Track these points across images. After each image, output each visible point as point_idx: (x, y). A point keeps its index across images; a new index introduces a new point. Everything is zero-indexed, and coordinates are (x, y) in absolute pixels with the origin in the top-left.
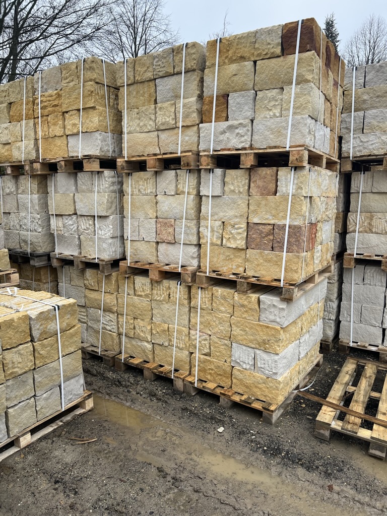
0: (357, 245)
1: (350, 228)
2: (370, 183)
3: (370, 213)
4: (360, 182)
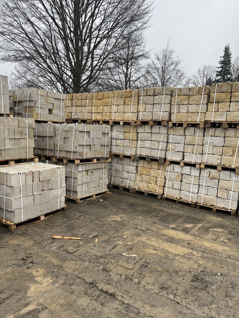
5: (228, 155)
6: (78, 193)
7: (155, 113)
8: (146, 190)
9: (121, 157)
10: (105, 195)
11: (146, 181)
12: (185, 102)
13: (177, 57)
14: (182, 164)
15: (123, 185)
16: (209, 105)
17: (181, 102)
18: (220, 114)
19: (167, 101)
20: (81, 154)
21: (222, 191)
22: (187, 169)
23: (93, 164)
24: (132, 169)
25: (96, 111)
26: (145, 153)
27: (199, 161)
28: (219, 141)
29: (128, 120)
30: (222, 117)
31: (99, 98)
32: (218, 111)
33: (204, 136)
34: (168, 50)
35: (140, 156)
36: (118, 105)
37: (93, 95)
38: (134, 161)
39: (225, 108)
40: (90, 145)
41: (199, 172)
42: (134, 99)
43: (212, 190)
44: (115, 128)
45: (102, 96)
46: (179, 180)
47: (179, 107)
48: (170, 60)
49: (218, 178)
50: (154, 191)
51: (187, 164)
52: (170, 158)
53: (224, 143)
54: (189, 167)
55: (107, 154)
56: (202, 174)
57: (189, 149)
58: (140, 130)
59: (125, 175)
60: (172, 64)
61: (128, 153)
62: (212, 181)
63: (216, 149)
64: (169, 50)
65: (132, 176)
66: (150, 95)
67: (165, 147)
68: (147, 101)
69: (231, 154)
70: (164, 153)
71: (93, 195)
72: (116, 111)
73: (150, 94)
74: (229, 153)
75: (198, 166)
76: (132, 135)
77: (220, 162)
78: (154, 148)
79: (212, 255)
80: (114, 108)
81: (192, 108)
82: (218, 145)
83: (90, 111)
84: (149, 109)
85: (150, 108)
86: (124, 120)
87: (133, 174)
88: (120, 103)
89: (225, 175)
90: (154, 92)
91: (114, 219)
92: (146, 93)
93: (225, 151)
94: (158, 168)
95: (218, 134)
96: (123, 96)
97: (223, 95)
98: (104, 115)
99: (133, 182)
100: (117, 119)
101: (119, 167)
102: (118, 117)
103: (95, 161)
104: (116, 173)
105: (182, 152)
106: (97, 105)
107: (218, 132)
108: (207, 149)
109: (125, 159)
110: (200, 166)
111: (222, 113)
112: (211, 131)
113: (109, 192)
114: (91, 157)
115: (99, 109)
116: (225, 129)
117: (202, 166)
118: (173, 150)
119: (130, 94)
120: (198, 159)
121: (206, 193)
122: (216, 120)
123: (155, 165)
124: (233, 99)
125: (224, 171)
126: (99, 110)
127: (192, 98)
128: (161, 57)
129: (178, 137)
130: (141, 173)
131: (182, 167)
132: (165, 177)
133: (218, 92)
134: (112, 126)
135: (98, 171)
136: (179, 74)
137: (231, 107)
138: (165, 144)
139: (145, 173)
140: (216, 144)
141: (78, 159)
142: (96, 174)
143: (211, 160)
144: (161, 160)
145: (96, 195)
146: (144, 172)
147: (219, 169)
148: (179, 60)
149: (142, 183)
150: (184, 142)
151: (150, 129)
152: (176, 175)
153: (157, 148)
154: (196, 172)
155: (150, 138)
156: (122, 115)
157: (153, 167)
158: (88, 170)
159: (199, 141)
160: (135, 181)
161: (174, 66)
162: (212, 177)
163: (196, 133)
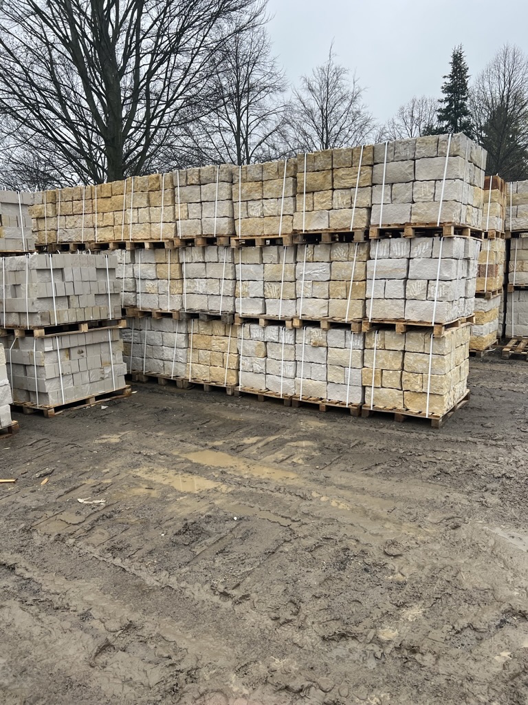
0: (515, 279)
1: (511, 269)
2: (521, 244)
3: (522, 261)
4: (516, 244)
5: (340, 297)
6: (50, 396)
7: (205, 221)
8: (208, 379)
9: (155, 315)
10: (119, 396)
11: (206, 362)
12: (256, 194)
13: (354, 83)
14: (262, 322)
15: (166, 373)
16: (297, 198)
17: (249, 196)
18: (317, 216)
19: (224, 194)
20: (46, 316)
21: (334, 369)
22: (272, 331)
23: (79, 336)
24: (178, 339)
25: (101, 224)
26: (197, 304)
27: (291, 314)
28: (321, 271)
29: (158, 238)
30: (322, 221)
31: (104, 196)
32: (313, 210)
33: (296, 263)
34: (332, 69)
35: (188, 312)
36: (138, 208)
37: (93, 190)
38: (180, 322)
39: (325, 202)
40: (68, 297)
41: (293, 335)
42: (165, 194)
43: (318, 369)
44: (139, 257)
45: (110, 190)
46: (262, 354)
47: (247, 207)
48: (337, 89)
49: (325, 344)
50: (220, 380)
51: (272, 322)
52: (241, 311)
53: (329, 275)
54: (276, 328)
55: (115, 312)
56: (299, 338)
57: (273, 290)
58: (184, 258)
59: (168, 353)
60: (343, 98)
61: (167, 308)
62: (317, 350)
63: (318, 287)
64: (333, 67)
65: (181, 354)
66: (192, 184)
67: (230, 290)
68: (189, 195)
69: (344, 294)
70: (232, 303)
71: (88, 399)
72: (136, 221)
73: (193, 182)
74: (340, 292)
75: (288, 323)
76: (170, 269)
77: (327, 312)
78: (212, 293)
79: (251, 489)
80: (131, 214)
81: (270, 206)
82: (321, 279)
83: (91, 225)
84: (195, 213)
85: (195, 211)
86: (151, 239)
87: (181, 350)
88: (141, 203)
89: (337, 337)
90: (200, 177)
91: (104, 441)
92: (185, 180)
93: (334, 291)
94: (224, 334)
95: (318, 256)
96: (145, 188)
97: (319, 177)
98: (117, 229)
99: (184, 366)
100: (140, 238)
101: (155, 337)
102: (140, 233)
103: (85, 328)
104: (151, 350)
105: (261, 298)
106: (101, 210)
107: (319, 252)
108: (303, 288)
109: (164, 319)
110: (292, 323)
111: (321, 213)
112: (307, 252)
113: (130, 389)
114: (73, 320)
115: (107, 218)
116: (329, 246)
117: (297, 323)
118: (245, 294)
119: (157, 185)
120: (289, 310)
121: (309, 376)
122: (312, 229)
123: (218, 329)
124: (336, 184)
125: (334, 330)
126: (107, 221)
127: (267, 186)
128: (316, 86)
129: (252, 268)
130: (195, 347)
131: (264, 328)
132: (238, 351)
133: (310, 170)
134: (133, 253)
135: (96, 348)
136: (359, 121)
137: (334, 200)
138: (231, 284)
139: (203, 346)
140: (317, 276)
141: (39, 328)
142: (93, 356)
143: (311, 309)
144: (225, 317)
145: (97, 398)
146: (201, 343)
147: (324, 327)
148: (357, 90)
149: (199, 367)
150: (262, 276)
151: (201, 254)
152: (256, 345)
153: (218, 293)
154: (289, 336)
155: (204, 274)
156: (147, 228)
157: (216, 332)
158: (69, 349)
159: (288, 274)
160: (186, 364)
161: (346, 104)
162: (314, 344)
163: (281, 257)
